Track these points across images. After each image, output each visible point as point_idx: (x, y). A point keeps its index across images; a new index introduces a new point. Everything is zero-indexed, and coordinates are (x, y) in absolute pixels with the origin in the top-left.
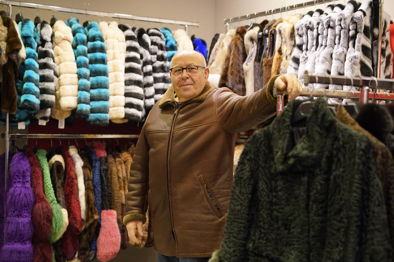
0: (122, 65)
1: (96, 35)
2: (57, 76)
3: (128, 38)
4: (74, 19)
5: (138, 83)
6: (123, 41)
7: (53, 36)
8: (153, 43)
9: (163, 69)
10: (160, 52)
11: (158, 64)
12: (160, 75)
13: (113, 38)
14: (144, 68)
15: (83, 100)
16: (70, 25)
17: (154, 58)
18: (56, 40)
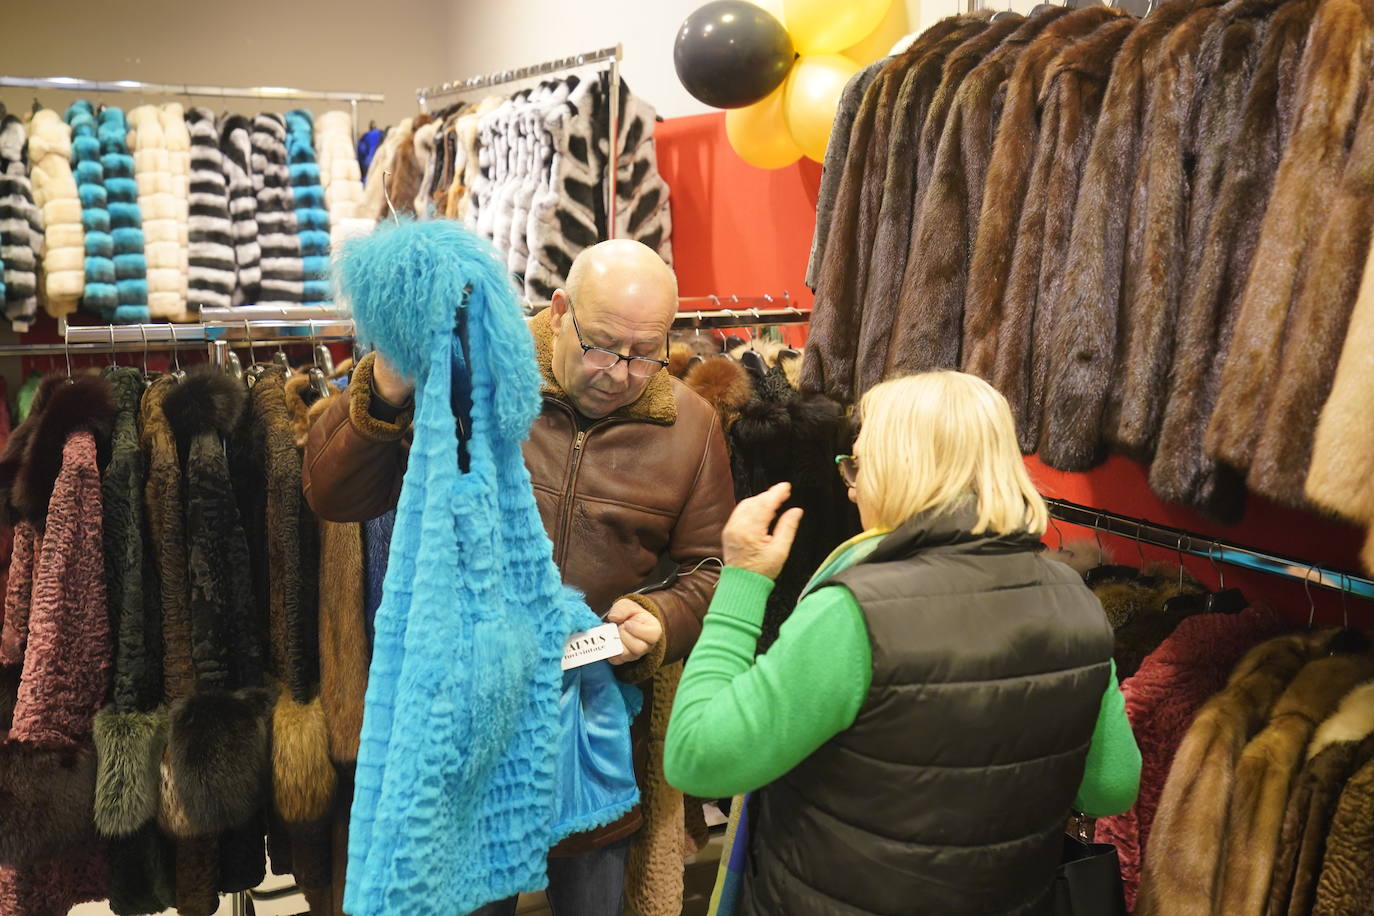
0: (182, 200)
1: (109, 139)
2: (42, 232)
3: (199, 140)
4: (82, 102)
5: (217, 237)
6: (182, 149)
7: (25, 149)
8: (256, 149)
9: (277, 204)
10: (272, 169)
11: (267, 194)
12: (273, 217)
13: (157, 146)
14: (232, 205)
15: (95, 276)
16: (69, 120)
17: (257, 181)
18: (33, 154)
